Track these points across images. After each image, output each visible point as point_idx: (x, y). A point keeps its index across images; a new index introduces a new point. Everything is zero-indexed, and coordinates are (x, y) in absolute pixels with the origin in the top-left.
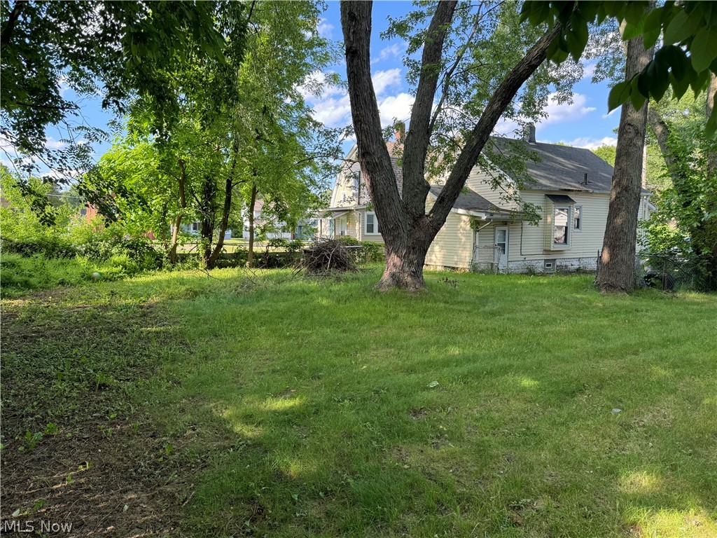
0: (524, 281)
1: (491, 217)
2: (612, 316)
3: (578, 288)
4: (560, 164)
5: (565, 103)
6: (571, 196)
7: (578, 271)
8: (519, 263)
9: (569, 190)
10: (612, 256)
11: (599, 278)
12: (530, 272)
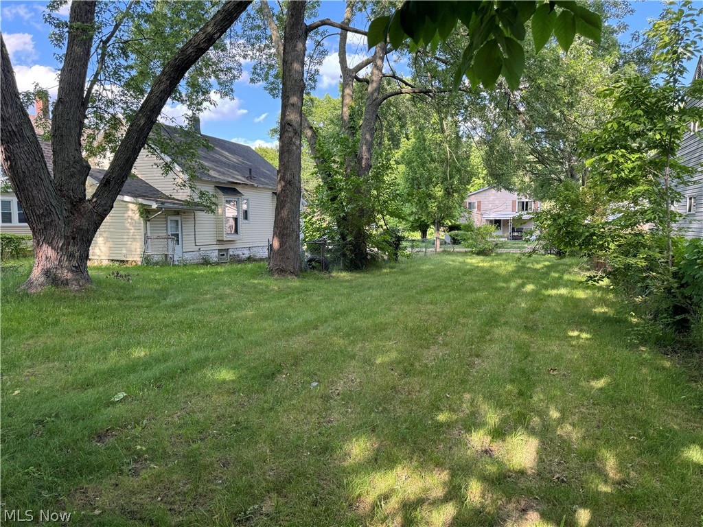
0: (202, 271)
1: (163, 206)
2: (288, 297)
3: (255, 274)
4: (226, 157)
5: (227, 98)
6: (239, 188)
7: (249, 259)
8: (194, 253)
9: (236, 183)
10: (282, 244)
11: (271, 264)
12: (206, 262)
